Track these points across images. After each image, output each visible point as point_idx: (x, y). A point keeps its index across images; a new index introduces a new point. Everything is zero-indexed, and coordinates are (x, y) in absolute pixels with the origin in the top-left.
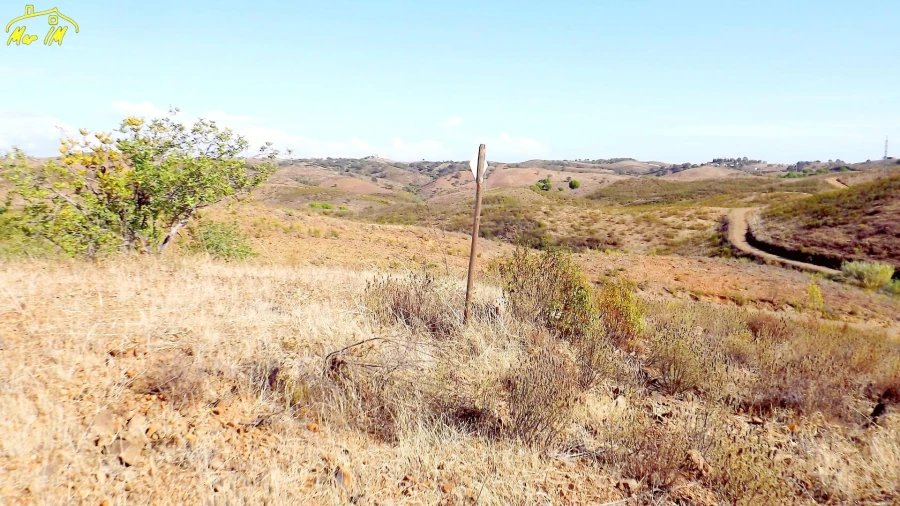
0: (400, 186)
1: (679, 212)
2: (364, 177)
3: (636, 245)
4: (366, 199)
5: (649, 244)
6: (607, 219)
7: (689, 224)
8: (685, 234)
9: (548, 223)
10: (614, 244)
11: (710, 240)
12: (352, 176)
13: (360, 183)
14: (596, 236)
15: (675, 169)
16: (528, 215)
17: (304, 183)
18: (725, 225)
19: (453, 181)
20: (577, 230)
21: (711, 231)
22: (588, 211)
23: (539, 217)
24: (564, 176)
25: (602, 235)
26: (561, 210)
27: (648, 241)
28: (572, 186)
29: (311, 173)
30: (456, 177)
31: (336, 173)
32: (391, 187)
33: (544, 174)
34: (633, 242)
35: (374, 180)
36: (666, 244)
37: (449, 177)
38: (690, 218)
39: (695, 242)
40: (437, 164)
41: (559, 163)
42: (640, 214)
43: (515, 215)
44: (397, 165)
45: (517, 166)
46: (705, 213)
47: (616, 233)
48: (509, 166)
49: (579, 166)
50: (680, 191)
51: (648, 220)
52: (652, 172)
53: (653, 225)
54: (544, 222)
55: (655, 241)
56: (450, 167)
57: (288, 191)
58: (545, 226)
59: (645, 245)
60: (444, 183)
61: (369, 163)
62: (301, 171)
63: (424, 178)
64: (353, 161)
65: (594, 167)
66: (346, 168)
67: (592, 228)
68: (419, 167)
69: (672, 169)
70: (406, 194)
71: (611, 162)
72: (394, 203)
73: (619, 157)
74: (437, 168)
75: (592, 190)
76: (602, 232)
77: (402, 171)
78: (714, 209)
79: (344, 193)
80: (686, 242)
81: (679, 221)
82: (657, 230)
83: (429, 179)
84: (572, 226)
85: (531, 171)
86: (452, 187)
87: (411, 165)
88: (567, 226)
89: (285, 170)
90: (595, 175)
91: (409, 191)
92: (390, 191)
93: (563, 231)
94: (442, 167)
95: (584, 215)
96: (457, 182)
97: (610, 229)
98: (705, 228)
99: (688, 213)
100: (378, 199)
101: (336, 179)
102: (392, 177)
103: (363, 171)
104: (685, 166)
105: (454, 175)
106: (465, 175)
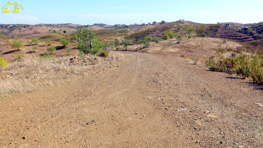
15: (85, 26)
52: (79, 27)
56: (14, 26)
60: (16, 32)
71: (66, 24)
83: (8, 30)
96: (21, 31)
104: (88, 26)
105: (19, 29)
106: (23, 29)
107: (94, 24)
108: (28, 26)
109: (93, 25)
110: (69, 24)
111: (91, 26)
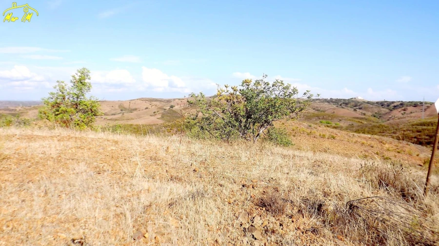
0: (369, 114)
2: (350, 109)
4: (350, 120)
12: (343, 108)
13: (348, 111)
17: (318, 110)
19: (403, 112)
29: (322, 106)
30: (404, 110)
31: (335, 106)
32: (364, 114)
35: (355, 110)
37: (400, 110)
40: (393, 102)
44: (368, 103)
56: (401, 104)
57: (309, 115)
60: (397, 113)
61: (353, 101)
62: (316, 105)
63: (384, 110)
64: (344, 100)
66: (340, 104)
68: (382, 104)
70: (373, 118)
72: (365, 123)
74: (393, 105)
77: (371, 106)
79: (338, 116)
83: (387, 111)
86: (401, 115)
87: (377, 103)
91: (375, 116)
92: (363, 116)
94: (395, 104)
96: (405, 113)
100: (357, 120)
101: (334, 109)
102: (365, 109)
103: (349, 105)
105: (403, 108)
106: (410, 109)
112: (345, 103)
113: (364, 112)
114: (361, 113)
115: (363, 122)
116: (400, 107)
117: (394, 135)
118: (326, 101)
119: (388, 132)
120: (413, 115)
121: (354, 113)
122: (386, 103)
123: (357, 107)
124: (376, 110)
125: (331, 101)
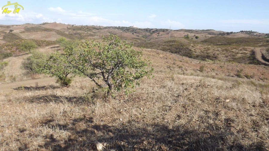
0: (141, 36)
1: (237, 48)
2: (130, 33)
3: (223, 58)
4: (131, 39)
5: (227, 58)
6: (212, 49)
7: (241, 52)
8: (239, 55)
9: (193, 50)
10: (215, 58)
11: (248, 58)
12: (126, 32)
13: (129, 34)
14: (209, 54)
15: (228, 34)
16: (187, 47)
18: (253, 53)
19: (157, 35)
20: (203, 52)
21: (249, 55)
22: (206, 46)
23: (190, 48)
24: (193, 34)
25: (211, 54)
26: (197, 45)
27: (227, 57)
28: (197, 38)
29: (114, 31)
30: (158, 34)
31: (122, 31)
32: (138, 36)
33: (186, 33)
34: (221, 57)
35: (133, 34)
36: (233, 58)
37: (156, 33)
38: (241, 50)
39: (243, 58)
40: (152, 29)
41: (190, 30)
42: (224, 48)
43: (182, 47)
44: (139, 29)
45: (177, 31)
46: (246, 49)
47: (216, 54)
48: (175, 31)
49: (197, 31)
50: (233, 41)
51: (226, 50)
52: (220, 34)
53: (228, 52)
54: (192, 49)
55: (229, 57)
56: (156, 30)
58: (192, 50)
59: (225, 58)
60: (155, 35)
61: (131, 28)
62: (111, 30)
63: (148, 34)
64: (126, 27)
65: (202, 32)
66: (124, 30)
67: (208, 52)
68: (147, 30)
69: (227, 34)
70: (143, 38)
71: (207, 30)
72: (139, 41)
73: (209, 29)
74: (152, 31)
75: (203, 39)
76: (211, 53)
77: (141, 31)
78: (249, 47)
79: (124, 37)
80: (240, 58)
81: (237, 51)
82: (230, 53)
83: (150, 34)
84: (201, 51)
85: (182, 32)
86: (157, 37)
87: (144, 29)
88: (199, 51)
89: (106, 30)
90: (202, 34)
91: (143, 37)
92: (138, 37)
93: (198, 52)
94: (153, 30)
95: (205, 47)
96: (159, 35)
97: (214, 53)
98: (246, 54)
99: (240, 48)
100: (134, 39)
101: (121, 33)
102: (138, 33)
103: (129, 31)
104: (231, 33)
105: (158, 33)
106: (161, 33)
107: (241, 31)
108: (167, 30)
109: (237, 32)
110: (211, 30)
111: (234, 33)
112: (127, 29)
113: (138, 35)
114: (137, 35)
115: (138, 41)
116: (156, 32)
117: (158, 48)
118: (116, 28)
119: (155, 46)
120: (162, 36)
121: (133, 35)
122: (148, 30)
123: (134, 32)
124: (144, 34)
125: (119, 28)
